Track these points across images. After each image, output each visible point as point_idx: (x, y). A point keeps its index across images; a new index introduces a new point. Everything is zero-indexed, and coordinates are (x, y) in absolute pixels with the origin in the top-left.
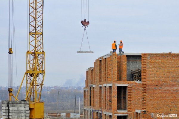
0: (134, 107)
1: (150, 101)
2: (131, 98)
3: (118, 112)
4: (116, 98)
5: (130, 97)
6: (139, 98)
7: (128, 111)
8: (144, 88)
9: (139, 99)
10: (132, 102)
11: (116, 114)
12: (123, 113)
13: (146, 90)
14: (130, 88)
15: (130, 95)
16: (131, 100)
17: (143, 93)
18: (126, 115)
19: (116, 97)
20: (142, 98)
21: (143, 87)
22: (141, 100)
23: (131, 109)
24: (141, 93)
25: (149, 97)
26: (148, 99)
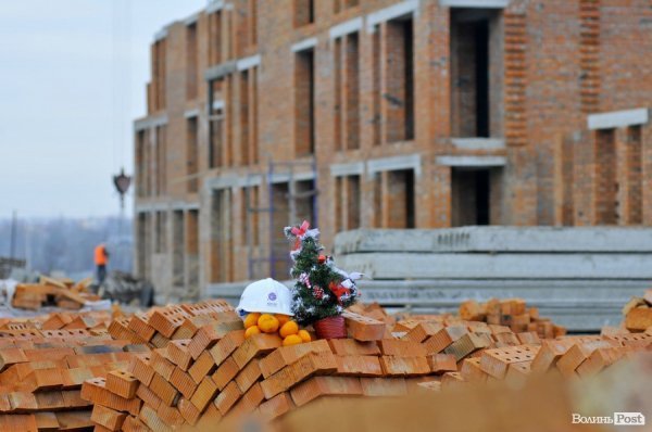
0: (539, 120)
1: (619, 89)
2: (523, 72)
3: (453, 146)
4: (445, 73)
5: (517, 64)
6: (563, 70)
7: (511, 141)
8: (591, 22)
9: (565, 77)
10: (529, 91)
11: (444, 154)
12: (480, 154)
13: (596, 31)
14: (516, 21)
15: (516, 55)
16: (523, 81)
17: (583, 47)
18: (499, 161)
19: (445, 64)
20: (580, 73)
21: (584, 14)
22: (574, 86)
23: (523, 132)
24: (572, 45)
25: (615, 66)
26: (609, 78)
